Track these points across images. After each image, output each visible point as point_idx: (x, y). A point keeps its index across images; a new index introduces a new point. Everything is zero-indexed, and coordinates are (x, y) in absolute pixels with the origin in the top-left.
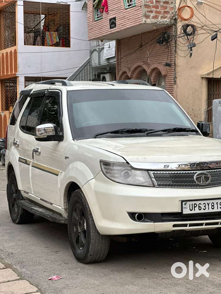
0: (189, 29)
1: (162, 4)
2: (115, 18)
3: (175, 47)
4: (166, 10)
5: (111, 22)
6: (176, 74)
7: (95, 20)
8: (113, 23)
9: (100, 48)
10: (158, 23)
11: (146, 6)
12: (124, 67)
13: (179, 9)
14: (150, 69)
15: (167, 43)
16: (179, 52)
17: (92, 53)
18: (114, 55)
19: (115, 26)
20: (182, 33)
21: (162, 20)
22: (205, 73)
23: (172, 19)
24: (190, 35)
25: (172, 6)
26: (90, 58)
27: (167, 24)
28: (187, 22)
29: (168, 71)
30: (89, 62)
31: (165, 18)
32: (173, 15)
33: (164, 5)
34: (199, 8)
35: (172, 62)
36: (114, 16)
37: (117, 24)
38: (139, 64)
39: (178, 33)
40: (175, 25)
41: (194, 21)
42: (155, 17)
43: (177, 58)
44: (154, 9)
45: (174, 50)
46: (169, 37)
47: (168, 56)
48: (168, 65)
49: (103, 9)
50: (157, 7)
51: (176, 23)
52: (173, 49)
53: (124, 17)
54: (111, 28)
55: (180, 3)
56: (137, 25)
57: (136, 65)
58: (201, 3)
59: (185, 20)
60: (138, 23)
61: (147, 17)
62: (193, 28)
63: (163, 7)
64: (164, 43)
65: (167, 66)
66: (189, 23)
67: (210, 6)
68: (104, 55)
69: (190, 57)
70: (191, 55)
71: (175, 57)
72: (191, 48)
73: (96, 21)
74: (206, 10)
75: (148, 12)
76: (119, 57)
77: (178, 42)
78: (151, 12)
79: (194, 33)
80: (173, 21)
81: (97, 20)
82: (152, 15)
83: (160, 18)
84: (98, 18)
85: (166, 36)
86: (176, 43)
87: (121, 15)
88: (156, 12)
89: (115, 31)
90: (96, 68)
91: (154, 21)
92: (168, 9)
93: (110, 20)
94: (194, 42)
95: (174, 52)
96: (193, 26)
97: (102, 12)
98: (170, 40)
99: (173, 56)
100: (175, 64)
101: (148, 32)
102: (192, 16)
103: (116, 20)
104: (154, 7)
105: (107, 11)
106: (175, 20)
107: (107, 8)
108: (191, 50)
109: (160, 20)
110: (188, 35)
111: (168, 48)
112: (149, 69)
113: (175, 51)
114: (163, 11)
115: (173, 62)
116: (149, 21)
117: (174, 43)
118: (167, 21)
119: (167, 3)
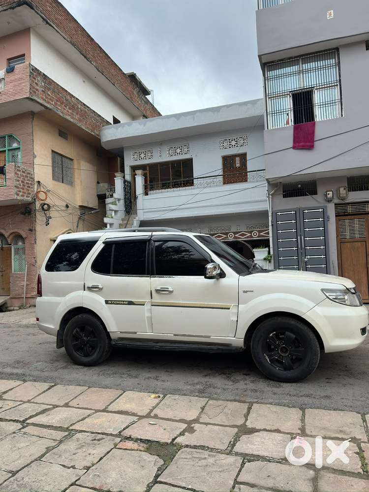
0: (46, 207)
1: (26, 187)
3: (35, 218)
4: (29, 192)
6: (36, 237)
10: (24, 200)
11: (17, 187)
13: (37, 192)
15: (29, 215)
16: (38, 222)
20: (40, 209)
21: (27, 199)
22: (54, 237)
23: (32, 198)
25: (33, 190)
27: (30, 201)
28: (43, 202)
31: (29, 197)
32: (33, 196)
34: (48, 193)
35: (33, 229)
39: (37, 209)
40: (34, 203)
41: (48, 201)
42: (23, 196)
43: (37, 226)
44: (21, 190)
46: (31, 210)
47: (31, 224)
48: (31, 230)
50: (23, 189)
51: (35, 201)
52: (33, 219)
55: (37, 189)
58: (49, 191)
59: (42, 200)
60: (9, 199)
61: (18, 195)
63: (27, 189)
64: (26, 215)
66: (45, 203)
67: (54, 193)
69: (47, 225)
71: (35, 225)
72: (48, 219)
74: (52, 196)
75: (18, 191)
77: (37, 215)
78: (20, 192)
79: (49, 209)
80: (33, 200)
82: (21, 194)
85: (29, 209)
86: (35, 215)
88: (23, 192)
91: (22, 198)
94: (50, 215)
96: (48, 205)
98: (31, 213)
100: (35, 230)
102: (46, 198)
104: (21, 188)
106: (35, 199)
108: (48, 221)
109: (25, 198)
110: (45, 210)
112: (7, 232)
113: (35, 221)
114: (27, 192)
116: (19, 198)
118: (30, 199)
119: (29, 187)
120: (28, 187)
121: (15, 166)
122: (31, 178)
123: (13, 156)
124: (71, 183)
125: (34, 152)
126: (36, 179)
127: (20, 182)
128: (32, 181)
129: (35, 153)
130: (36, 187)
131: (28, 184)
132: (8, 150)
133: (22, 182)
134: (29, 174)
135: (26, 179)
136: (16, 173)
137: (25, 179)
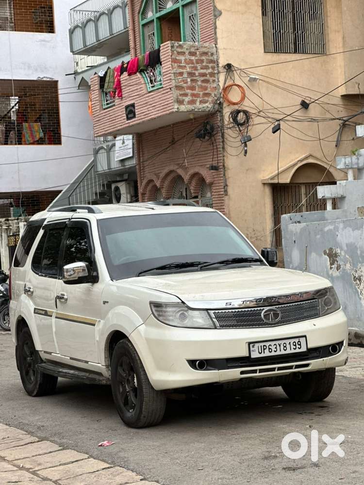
0: (241, 117)
1: (199, 83)
2: (133, 105)
3: (223, 142)
4: (206, 92)
5: (128, 110)
6: (226, 180)
7: (104, 107)
8: (130, 112)
9: (108, 145)
10: (196, 110)
11: (178, 87)
12: (149, 173)
13: (226, 89)
14: (188, 174)
15: (210, 137)
16: (229, 150)
17: (96, 152)
18: (131, 155)
19: (134, 116)
20: (231, 123)
21: (201, 106)
22: (267, 177)
23: (215, 103)
24: (242, 125)
25: (215, 85)
26: (94, 160)
27: (209, 111)
28: (236, 107)
29: (215, 176)
30: (93, 165)
31: (206, 102)
32: (216, 98)
33: (204, 84)
34: (253, 86)
35: (219, 164)
36: (132, 102)
37: (136, 114)
38: (172, 168)
39: (226, 123)
40: (220, 111)
41: (246, 106)
42: (192, 102)
43: (227, 158)
44: (189, 92)
45: (221, 147)
46: (212, 128)
47: (213, 155)
48: (214, 168)
49: (115, 92)
50: (193, 88)
51: (222, 108)
52: (220, 145)
53: (146, 103)
54: (128, 119)
55: (225, 81)
56: (167, 114)
57: (166, 170)
58: (255, 79)
59: (234, 104)
60: (168, 112)
61: (180, 102)
62: (246, 115)
63: (201, 87)
64: (207, 138)
65: (212, 169)
66: (240, 109)
67: (268, 83)
68: (116, 155)
69: (245, 156)
70: (246, 152)
71: (224, 156)
72: (246, 142)
73: (105, 109)
74: (263, 89)
75: (181, 95)
76: (141, 158)
77: (226, 136)
78: (186, 95)
79: (248, 122)
80: (217, 106)
81: (107, 108)
82: (187, 99)
83: (198, 103)
84: (107, 104)
85: (208, 127)
86: (223, 137)
87: (143, 100)
88: (193, 95)
89: (134, 123)
90: (104, 175)
91: (190, 107)
92: (209, 89)
93: (127, 107)
94: (248, 134)
95: (221, 149)
96: (245, 112)
97: (114, 97)
98: (214, 133)
99: (221, 155)
100: (224, 166)
101: (182, 122)
102: (243, 98)
103: (134, 108)
104: (188, 88)
105: (120, 96)
106: (220, 104)
107: (120, 91)
108: (246, 146)
109: (199, 106)
110: (239, 124)
111: (213, 143)
112: (186, 174)
113: (223, 148)
114: (201, 93)
115: (222, 164)
116: (183, 108)
117: (220, 137)
118: (208, 106)
119: (207, 81)
120: (203, 81)
121: (172, 47)
122: (212, 61)
123: (190, 17)
124: (321, 49)
125: (215, 7)
126: (222, 62)
127: (185, 75)
128: (213, 68)
129: (219, 6)
130: (222, 77)
131: (204, 75)
132: (183, 6)
133: (190, 74)
134: (206, 54)
135: (199, 68)
136: (174, 61)
137: (196, 69)
